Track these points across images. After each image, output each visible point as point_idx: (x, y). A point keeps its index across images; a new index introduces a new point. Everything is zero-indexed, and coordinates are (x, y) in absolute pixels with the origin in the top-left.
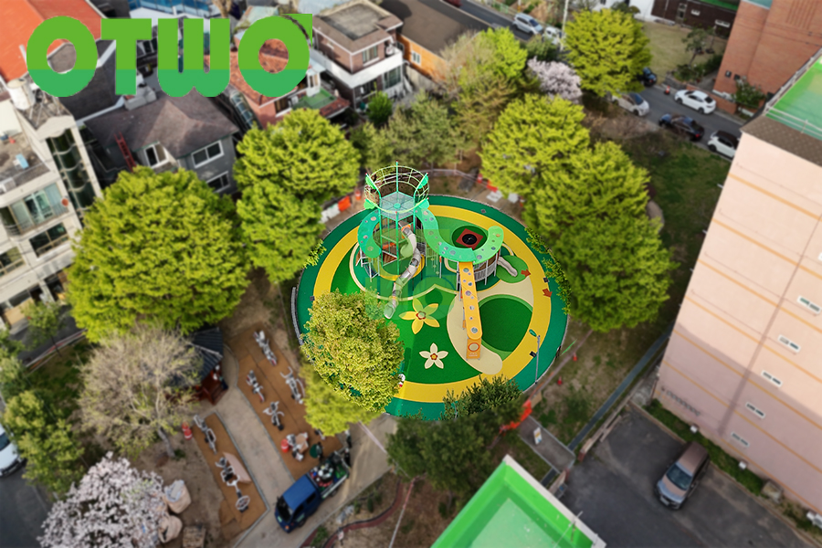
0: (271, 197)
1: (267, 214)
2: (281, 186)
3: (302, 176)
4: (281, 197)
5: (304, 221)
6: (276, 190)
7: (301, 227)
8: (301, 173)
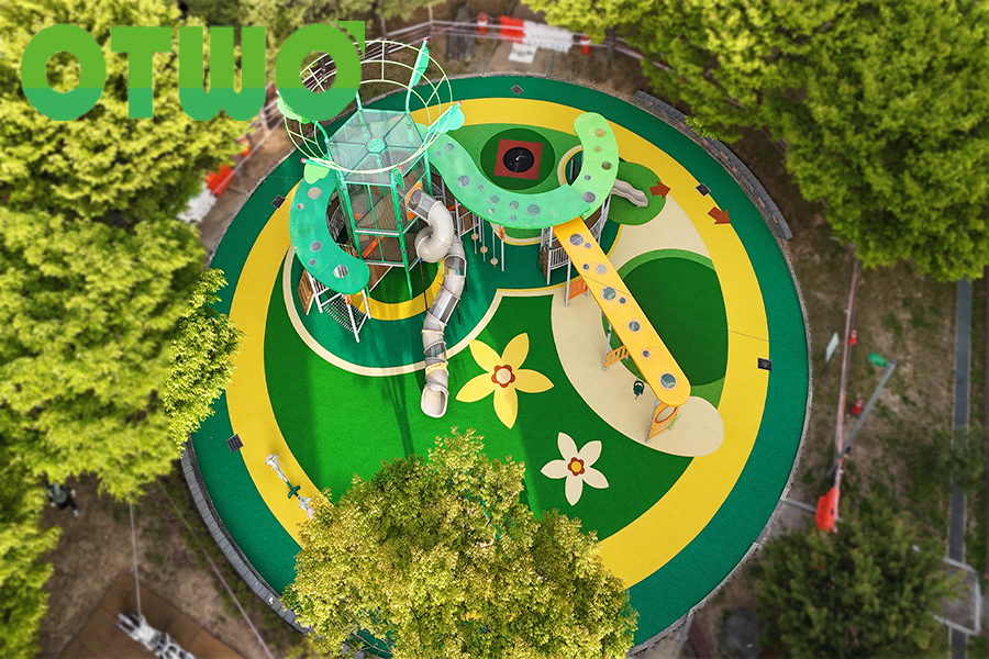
0: (32, 257)
1: (38, 316)
2: (53, 211)
3: (104, 159)
4: (63, 244)
5: (160, 289)
6: (38, 228)
7: (159, 310)
8: (99, 148)
